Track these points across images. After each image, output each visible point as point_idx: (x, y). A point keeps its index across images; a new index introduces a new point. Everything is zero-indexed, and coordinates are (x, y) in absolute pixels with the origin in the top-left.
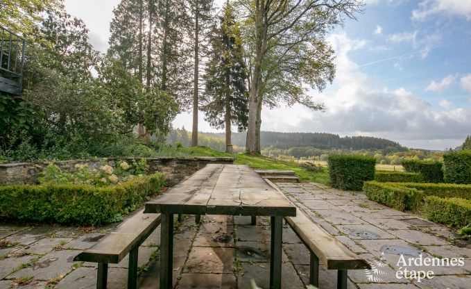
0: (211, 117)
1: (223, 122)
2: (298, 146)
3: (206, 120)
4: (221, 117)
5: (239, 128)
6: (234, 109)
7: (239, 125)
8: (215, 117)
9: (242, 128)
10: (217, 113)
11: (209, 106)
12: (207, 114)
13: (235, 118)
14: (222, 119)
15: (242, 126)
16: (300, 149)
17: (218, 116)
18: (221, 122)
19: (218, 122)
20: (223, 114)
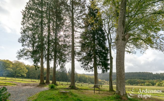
0: (85, 65)
1: (92, 68)
2: (131, 79)
3: (82, 67)
4: (91, 64)
5: (102, 71)
6: (99, 60)
7: (103, 69)
8: (87, 65)
9: (104, 71)
10: (88, 63)
11: (83, 58)
12: (82, 63)
13: (100, 65)
14: (92, 66)
15: (105, 69)
16: (132, 80)
17: (89, 64)
18: (91, 68)
19: (89, 68)
20: (92, 63)
